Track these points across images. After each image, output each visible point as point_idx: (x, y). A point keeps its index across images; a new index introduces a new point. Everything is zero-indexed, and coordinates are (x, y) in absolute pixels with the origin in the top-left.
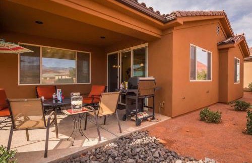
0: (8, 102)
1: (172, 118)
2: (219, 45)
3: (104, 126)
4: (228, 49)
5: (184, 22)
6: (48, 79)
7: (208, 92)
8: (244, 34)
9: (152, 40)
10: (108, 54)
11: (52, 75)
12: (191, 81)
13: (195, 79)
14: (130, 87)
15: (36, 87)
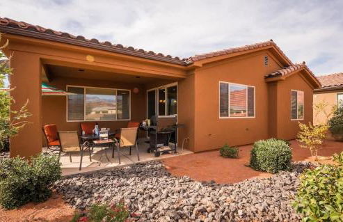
0: (58, 133)
1: (195, 153)
2: (266, 78)
3: (129, 156)
4: (276, 82)
5: (203, 65)
6: (101, 113)
7: (247, 129)
8: (304, 63)
9: (180, 80)
10: (148, 91)
11: (105, 108)
12: (220, 118)
13: (228, 116)
14: (152, 124)
15: (81, 123)
